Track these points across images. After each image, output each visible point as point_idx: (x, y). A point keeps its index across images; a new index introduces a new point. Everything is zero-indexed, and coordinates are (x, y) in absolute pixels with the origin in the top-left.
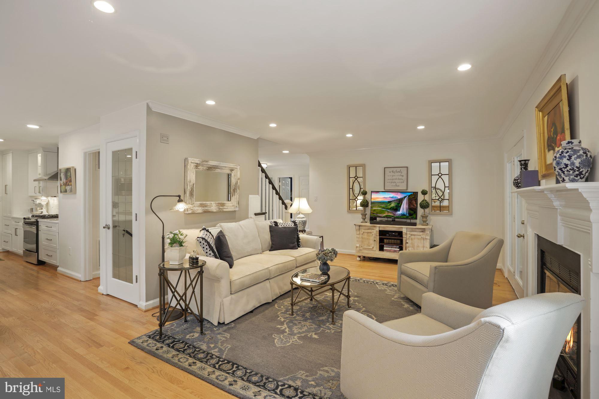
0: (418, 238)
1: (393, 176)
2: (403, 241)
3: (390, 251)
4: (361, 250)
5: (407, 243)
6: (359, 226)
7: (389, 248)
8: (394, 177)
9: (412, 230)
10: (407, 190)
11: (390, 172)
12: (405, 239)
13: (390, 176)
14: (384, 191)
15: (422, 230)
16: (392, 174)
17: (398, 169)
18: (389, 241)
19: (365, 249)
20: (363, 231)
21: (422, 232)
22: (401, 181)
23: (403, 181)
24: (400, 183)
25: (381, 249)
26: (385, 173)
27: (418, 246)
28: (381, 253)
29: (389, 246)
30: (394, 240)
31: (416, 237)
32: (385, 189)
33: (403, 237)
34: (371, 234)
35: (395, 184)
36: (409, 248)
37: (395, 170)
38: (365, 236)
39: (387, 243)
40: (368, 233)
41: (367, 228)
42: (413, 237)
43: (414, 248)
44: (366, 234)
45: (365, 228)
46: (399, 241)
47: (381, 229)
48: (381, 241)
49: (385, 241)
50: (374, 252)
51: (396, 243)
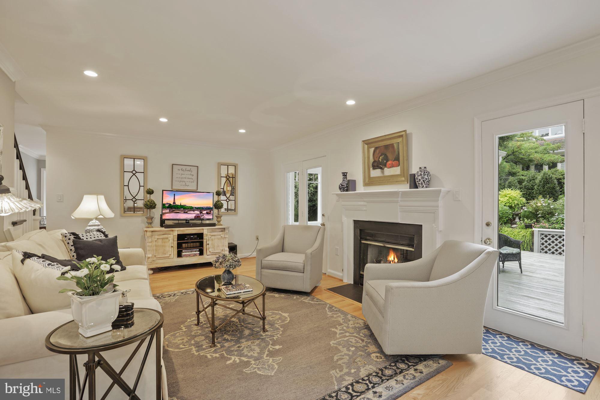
0: (217, 238)
1: (182, 174)
2: (204, 243)
3: (189, 256)
4: (153, 261)
5: (208, 244)
6: (152, 231)
7: (189, 252)
8: (183, 176)
9: (213, 231)
10: (197, 190)
11: (179, 170)
12: (206, 240)
13: (179, 174)
14: (171, 190)
15: (222, 230)
16: (181, 172)
17: (188, 168)
18: (188, 245)
19: (160, 258)
20: (157, 237)
21: (222, 231)
22: (191, 180)
23: (193, 181)
24: (190, 183)
25: (179, 255)
26: (173, 170)
27: (218, 246)
28: (180, 259)
29: (188, 250)
30: (193, 244)
31: (216, 237)
32: (173, 188)
33: (204, 238)
34: (167, 240)
35: (184, 184)
36: (209, 249)
37: (184, 167)
38: (160, 242)
39: (185, 248)
40: (163, 239)
41: (162, 233)
42: (213, 237)
43: (214, 249)
44: (160, 241)
45: (159, 233)
46: (198, 244)
47: (179, 233)
48: (179, 246)
49: (184, 245)
50: (171, 260)
51: (195, 246)
